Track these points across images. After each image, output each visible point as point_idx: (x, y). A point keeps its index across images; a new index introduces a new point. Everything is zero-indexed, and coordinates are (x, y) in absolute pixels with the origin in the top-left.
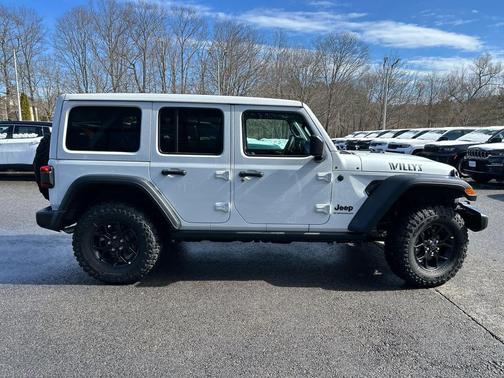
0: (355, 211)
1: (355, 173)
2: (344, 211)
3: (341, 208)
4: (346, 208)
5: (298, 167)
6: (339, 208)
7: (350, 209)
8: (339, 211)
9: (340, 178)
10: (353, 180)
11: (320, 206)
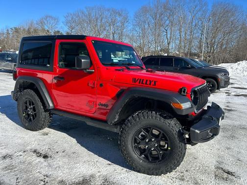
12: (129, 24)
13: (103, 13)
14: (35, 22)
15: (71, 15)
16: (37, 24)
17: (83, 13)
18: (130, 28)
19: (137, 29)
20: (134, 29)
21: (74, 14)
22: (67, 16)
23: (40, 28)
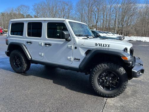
0: (81, 61)
1: (81, 46)
2: (77, 60)
3: (76, 59)
4: (78, 59)
5: (62, 43)
6: (75, 59)
7: (79, 60)
8: (75, 60)
9: (76, 48)
10: (80, 49)
11: (69, 57)
12: (73, 11)
13: (57, 4)
14: (14, 9)
15: (37, 4)
16: (16, 10)
17: (44, 4)
18: (73, 13)
19: (78, 13)
20: (76, 14)
21: (39, 4)
22: (34, 5)
23: (18, 13)
